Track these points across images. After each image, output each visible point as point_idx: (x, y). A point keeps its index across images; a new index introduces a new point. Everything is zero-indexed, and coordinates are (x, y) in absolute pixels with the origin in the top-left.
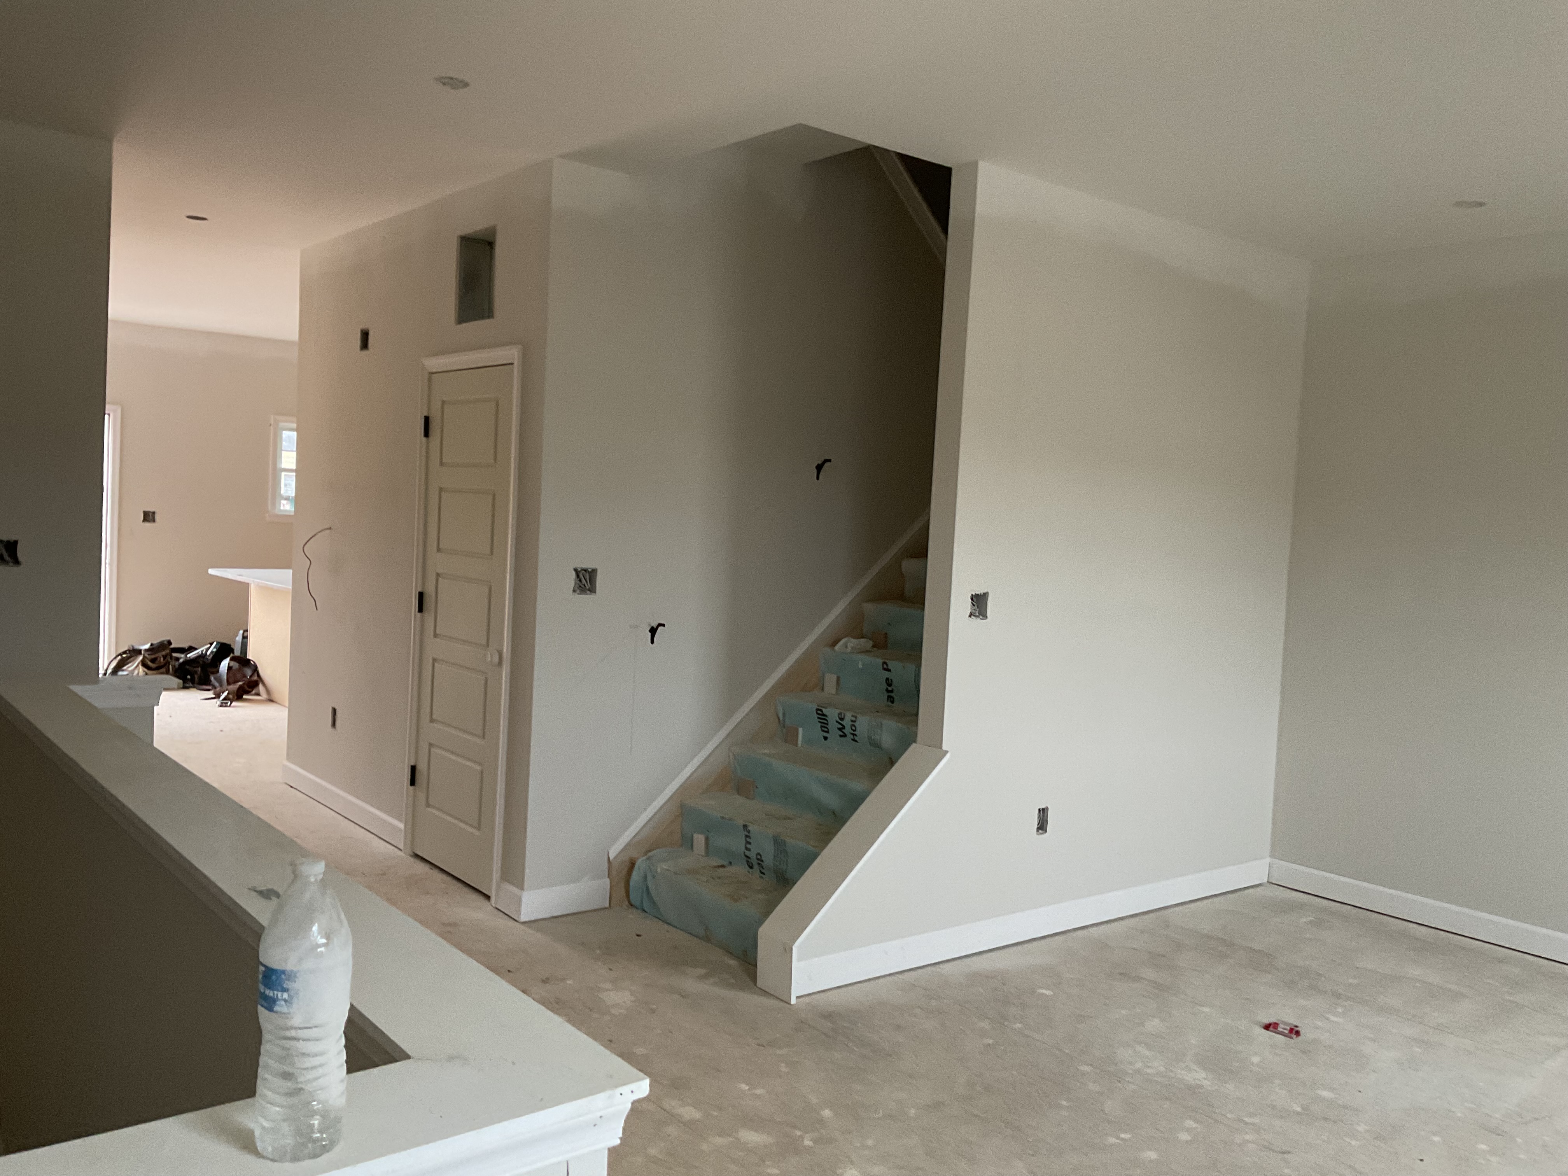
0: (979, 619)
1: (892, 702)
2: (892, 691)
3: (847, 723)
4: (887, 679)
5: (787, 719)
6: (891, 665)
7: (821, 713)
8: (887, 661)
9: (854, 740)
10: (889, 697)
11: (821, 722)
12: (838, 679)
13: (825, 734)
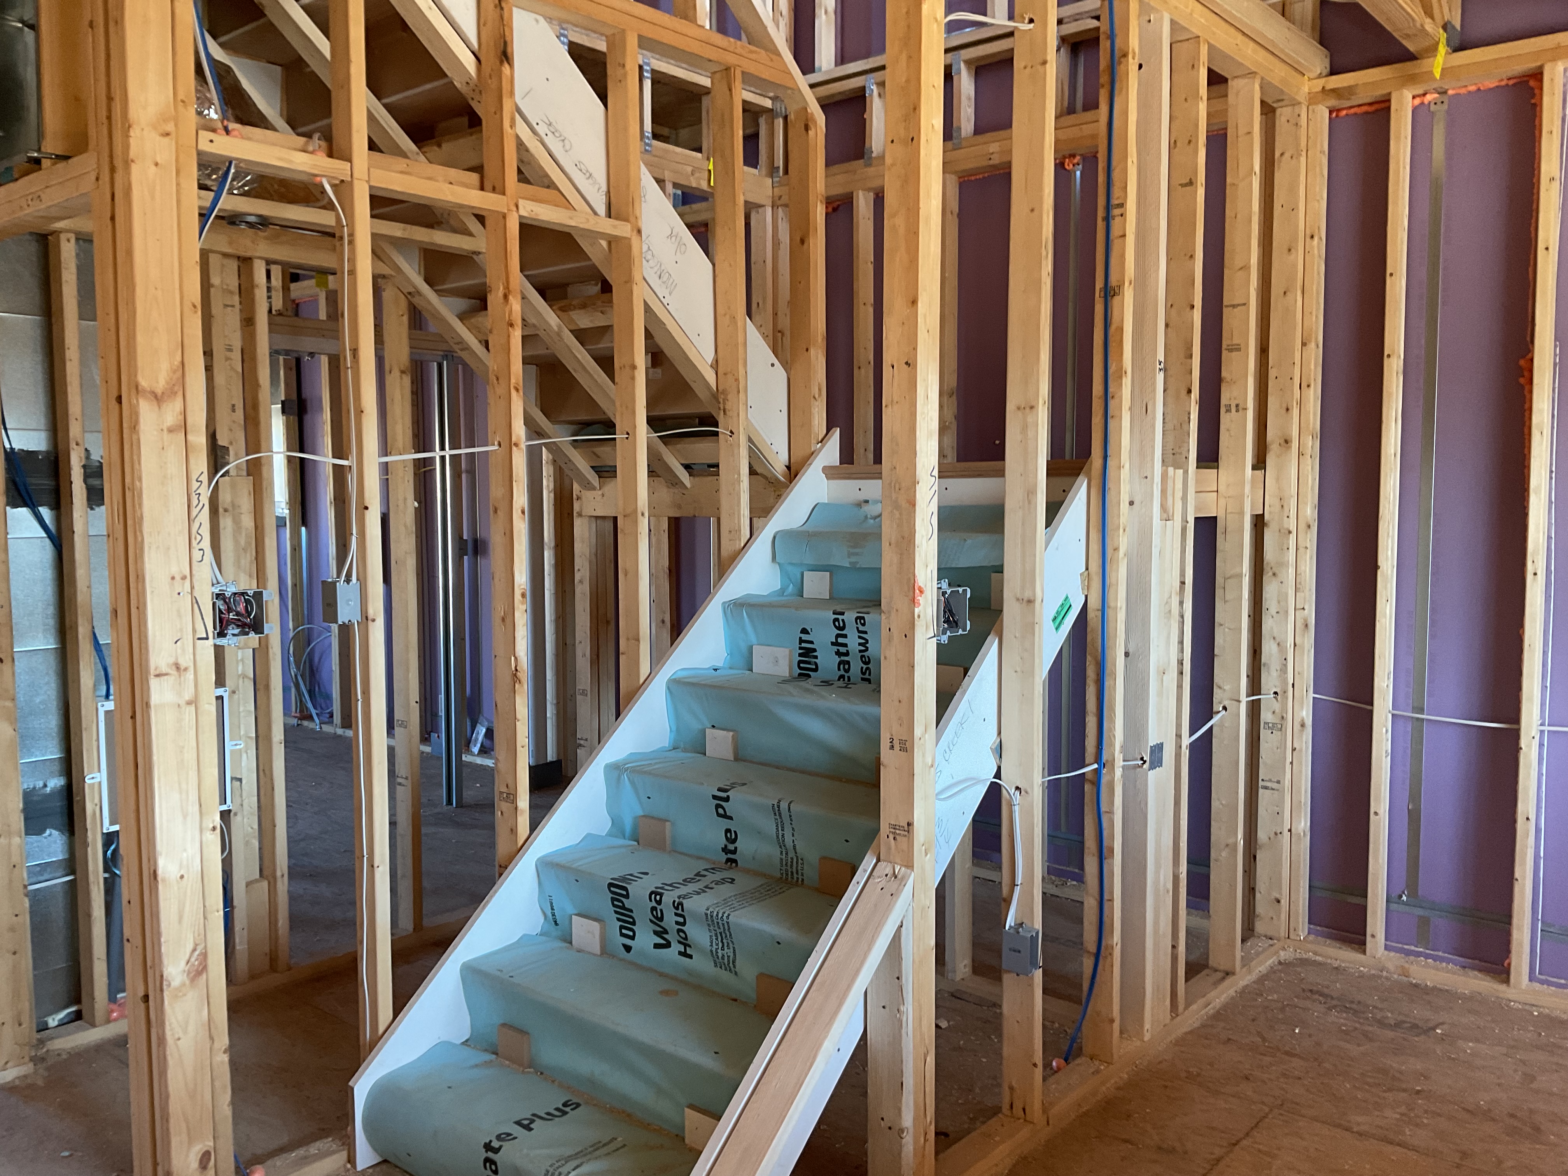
4: (728, 831)
13: (628, 942)
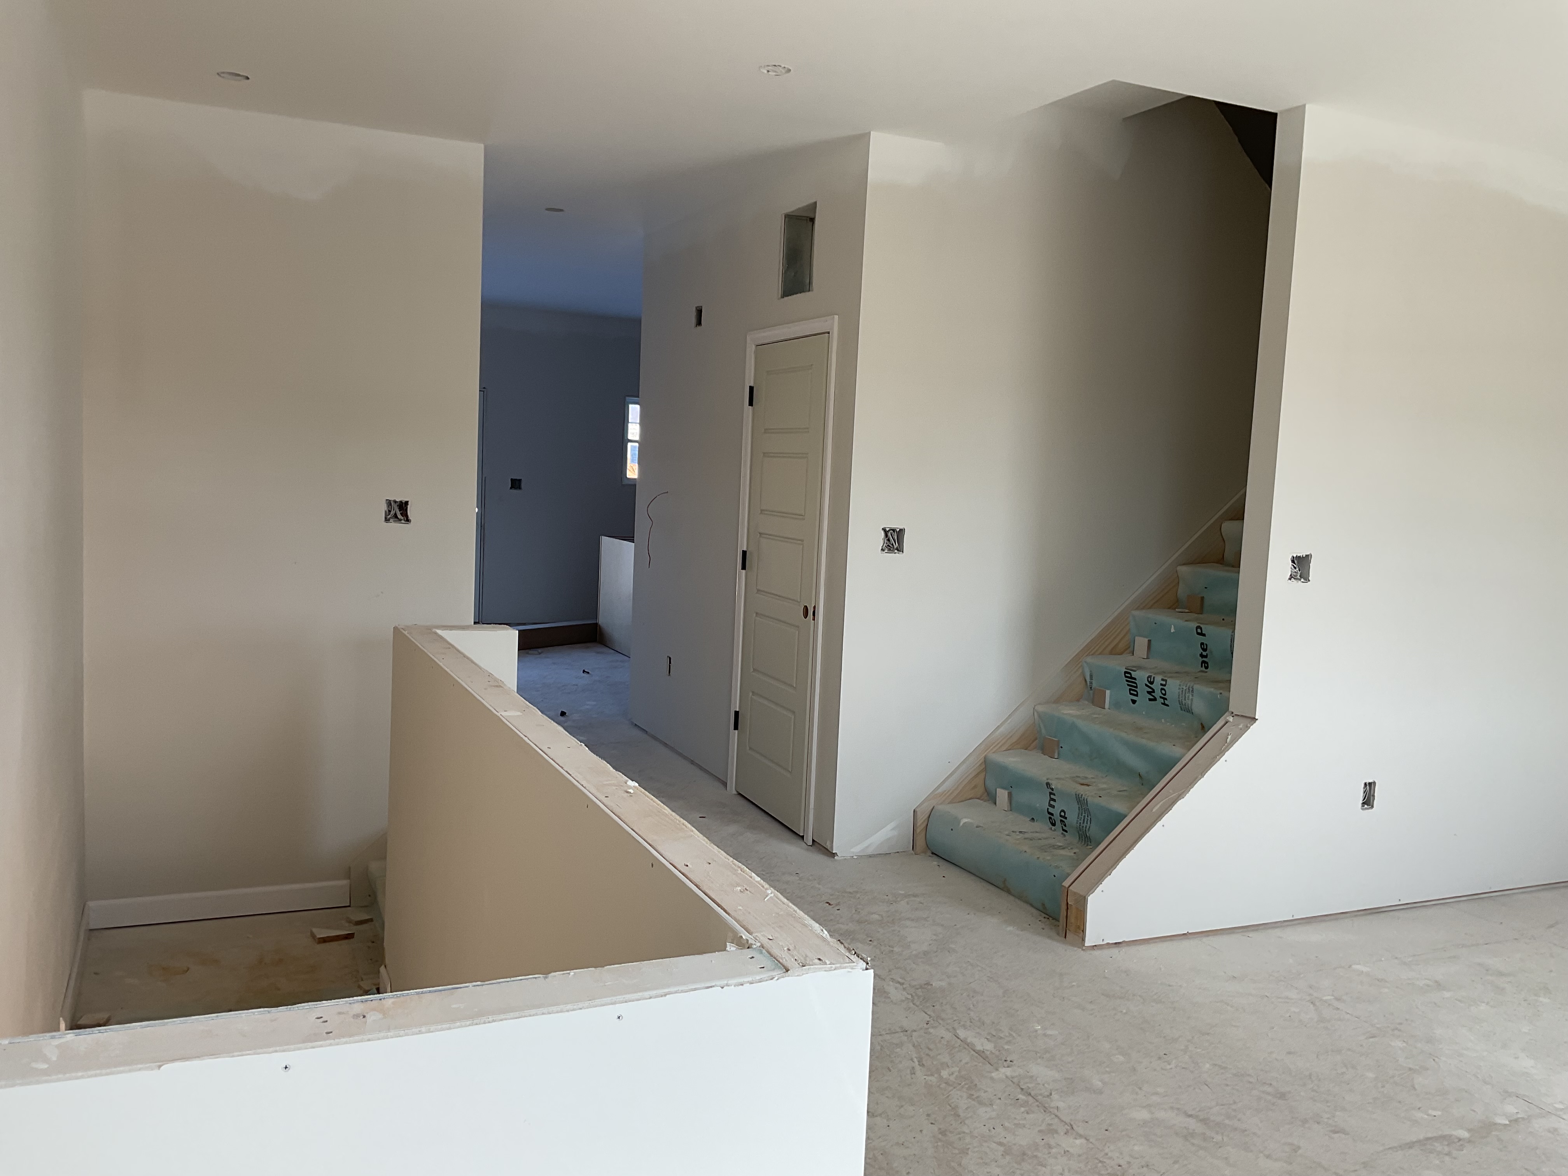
0: (1300, 582)
1: (1207, 668)
2: (1206, 657)
3: (1156, 686)
5: (1094, 682)
6: (1206, 629)
7: (1129, 675)
8: (1201, 626)
9: (1164, 704)
10: (1203, 662)
11: (1128, 685)
12: (1149, 641)
